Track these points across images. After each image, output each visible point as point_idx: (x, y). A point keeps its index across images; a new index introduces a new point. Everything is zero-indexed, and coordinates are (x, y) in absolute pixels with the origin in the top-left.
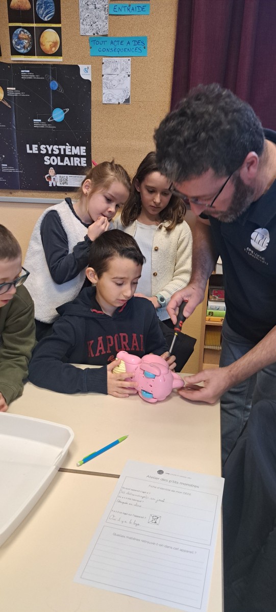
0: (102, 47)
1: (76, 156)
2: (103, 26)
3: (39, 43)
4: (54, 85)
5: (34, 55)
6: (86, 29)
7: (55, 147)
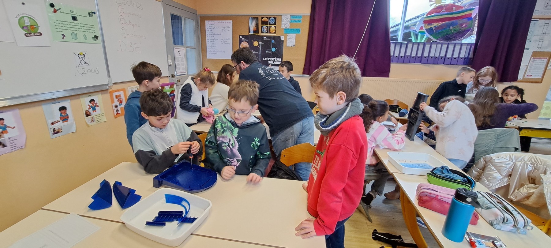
0: (288, 31)
1: (278, 61)
2: (288, 26)
3: (269, 30)
4: (273, 41)
5: (268, 33)
6: (283, 26)
7: (272, 59)
